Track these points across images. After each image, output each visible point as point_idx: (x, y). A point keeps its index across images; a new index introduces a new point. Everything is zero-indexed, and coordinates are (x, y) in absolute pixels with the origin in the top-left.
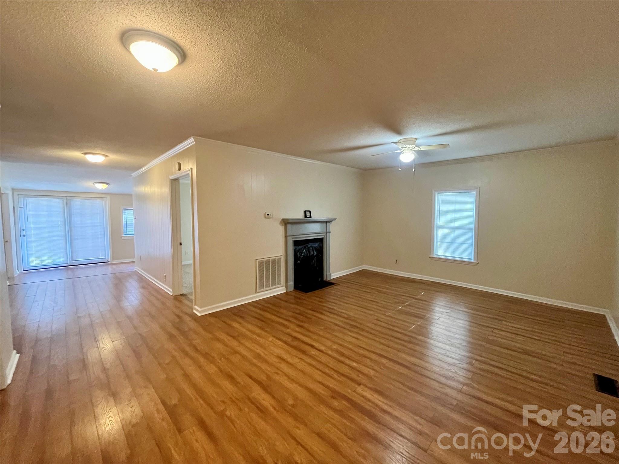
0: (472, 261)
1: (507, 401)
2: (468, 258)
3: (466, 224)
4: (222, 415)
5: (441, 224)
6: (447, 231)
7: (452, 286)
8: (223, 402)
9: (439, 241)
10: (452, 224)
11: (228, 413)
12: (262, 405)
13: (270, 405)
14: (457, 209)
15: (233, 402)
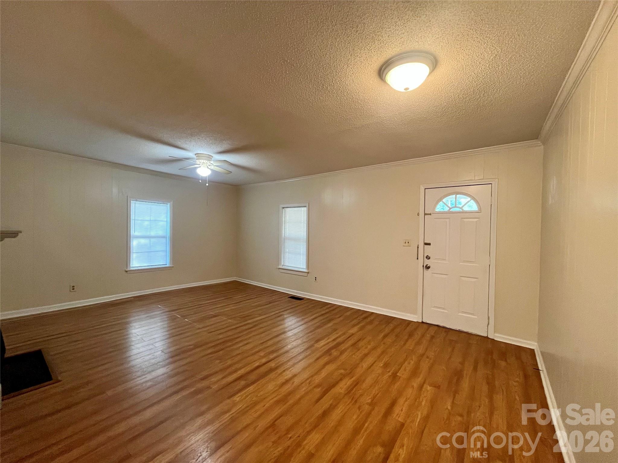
0: (168, 266)
1: (315, 314)
2: (162, 264)
3: (161, 233)
4: (373, 404)
5: (137, 234)
6: (143, 241)
7: (159, 293)
8: (359, 408)
9: (134, 252)
10: (148, 234)
11: (369, 401)
12: (351, 385)
13: (350, 380)
14: (152, 218)
15: (356, 401)
